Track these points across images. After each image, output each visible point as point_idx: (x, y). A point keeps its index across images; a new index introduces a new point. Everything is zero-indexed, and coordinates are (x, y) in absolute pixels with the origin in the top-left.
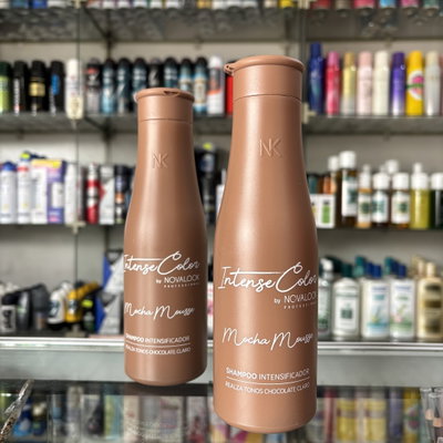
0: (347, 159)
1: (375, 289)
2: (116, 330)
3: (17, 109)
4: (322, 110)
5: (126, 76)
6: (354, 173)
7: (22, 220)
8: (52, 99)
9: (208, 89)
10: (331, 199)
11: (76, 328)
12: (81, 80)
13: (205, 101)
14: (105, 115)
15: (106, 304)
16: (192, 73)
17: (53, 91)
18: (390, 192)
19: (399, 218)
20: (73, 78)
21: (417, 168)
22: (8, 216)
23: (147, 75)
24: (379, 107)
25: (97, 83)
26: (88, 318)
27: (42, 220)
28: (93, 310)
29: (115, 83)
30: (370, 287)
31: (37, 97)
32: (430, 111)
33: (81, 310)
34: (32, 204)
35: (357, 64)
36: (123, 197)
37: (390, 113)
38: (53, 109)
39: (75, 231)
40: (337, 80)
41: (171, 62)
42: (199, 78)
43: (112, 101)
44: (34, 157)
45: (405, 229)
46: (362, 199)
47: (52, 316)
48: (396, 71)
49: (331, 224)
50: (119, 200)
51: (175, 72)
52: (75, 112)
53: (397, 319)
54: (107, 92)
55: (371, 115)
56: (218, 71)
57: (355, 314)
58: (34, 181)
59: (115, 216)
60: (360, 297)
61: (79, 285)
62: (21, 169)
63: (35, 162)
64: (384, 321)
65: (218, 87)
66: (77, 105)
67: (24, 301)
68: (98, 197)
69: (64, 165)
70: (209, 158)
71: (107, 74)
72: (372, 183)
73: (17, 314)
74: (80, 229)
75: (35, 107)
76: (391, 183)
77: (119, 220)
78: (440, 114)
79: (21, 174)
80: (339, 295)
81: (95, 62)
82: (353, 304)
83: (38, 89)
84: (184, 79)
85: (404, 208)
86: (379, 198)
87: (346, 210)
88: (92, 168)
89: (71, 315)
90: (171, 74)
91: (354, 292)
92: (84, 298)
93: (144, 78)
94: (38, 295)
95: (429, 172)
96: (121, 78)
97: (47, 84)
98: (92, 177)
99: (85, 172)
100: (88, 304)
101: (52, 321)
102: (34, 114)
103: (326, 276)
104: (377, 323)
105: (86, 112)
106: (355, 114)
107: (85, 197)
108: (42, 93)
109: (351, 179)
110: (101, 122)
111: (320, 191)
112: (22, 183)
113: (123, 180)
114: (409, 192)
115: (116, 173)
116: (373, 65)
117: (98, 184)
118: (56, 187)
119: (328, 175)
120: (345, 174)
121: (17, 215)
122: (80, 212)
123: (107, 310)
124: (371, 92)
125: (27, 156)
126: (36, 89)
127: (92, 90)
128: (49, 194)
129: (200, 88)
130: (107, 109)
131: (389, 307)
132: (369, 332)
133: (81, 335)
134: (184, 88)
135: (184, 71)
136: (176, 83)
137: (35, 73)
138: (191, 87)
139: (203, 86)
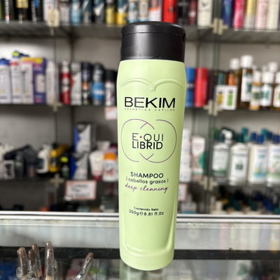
0: (246, 61)
1: (260, 151)
2: (85, 177)
3: (8, 18)
4: (231, 26)
6: (250, 71)
7: (16, 101)
8: (34, 11)
9: (150, 6)
10: (235, 89)
11: (57, 176)
13: (147, 15)
15: (77, 160)
17: (34, 5)
18: (274, 85)
19: (278, 103)
24: (272, 24)
27: (30, 101)
28: (69, 164)
30: (256, 149)
31: (22, 9)
33: (61, 165)
36: (88, 85)
37: (279, 29)
38: (35, 19)
39: (56, 109)
40: (243, 2)
43: (79, 14)
46: (255, 90)
47: (39, 168)
49: (233, 107)
50: (85, 88)
52: (52, 22)
53: (272, 170)
54: (75, 7)
55: (265, 29)
57: (245, 168)
58: (24, 73)
59: (82, 99)
60: (248, 156)
61: (55, 146)
62: (13, 64)
63: (23, 59)
64: (264, 171)
65: (157, 5)
66: (54, 16)
68: (70, 85)
69: (45, 61)
72: (261, 78)
73: (15, 166)
74: (59, 108)
75: (21, 17)
77: (86, 102)
79: (13, 67)
80: (235, 155)
82: (244, 161)
86: (266, 89)
87: (244, 97)
88: (65, 64)
89: (54, 169)
91: (245, 152)
92: (62, 155)
98: (66, 70)
99: (60, 67)
100: (64, 160)
101: (40, 171)
102: (21, 22)
103: (228, 142)
104: (260, 173)
105: (60, 22)
106: (254, 29)
108: (26, 6)
109: (249, 76)
111: (226, 83)
112: (13, 74)
113: (88, 73)
115: (82, 68)
117: (70, 75)
118: (40, 78)
120: (244, 72)
121: (12, 97)
122: (58, 96)
123: (78, 164)
124: (266, 12)
125: (17, 54)
126: (21, 3)
127: (64, 4)
128: (34, 82)
129: (144, 6)
130: (76, 19)
131: (267, 162)
132: (253, 179)
133: (61, 181)
134: (132, 5)
136: (125, 2)
138: (137, 4)
139: (146, 4)
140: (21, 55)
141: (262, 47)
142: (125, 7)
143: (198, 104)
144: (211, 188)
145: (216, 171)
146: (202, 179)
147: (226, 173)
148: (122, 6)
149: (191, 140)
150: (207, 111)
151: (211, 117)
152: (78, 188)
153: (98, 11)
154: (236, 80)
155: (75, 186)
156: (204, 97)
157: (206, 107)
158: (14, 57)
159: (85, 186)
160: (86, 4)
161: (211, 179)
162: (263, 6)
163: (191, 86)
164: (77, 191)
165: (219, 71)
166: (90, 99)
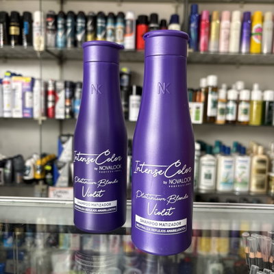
0: (211, 80)
1: (226, 161)
2: (66, 184)
3: (2, 43)
4: (197, 49)
5: (72, 23)
6: (215, 89)
7: (6, 115)
8: (24, 38)
9: (125, 33)
10: (201, 105)
11: (41, 183)
12: (43, 25)
13: (123, 40)
14: (59, 49)
15: (60, 168)
16: (115, 23)
17: (25, 32)
19: (242, 118)
20: (37, 23)
21: (256, 86)
23: (86, 23)
24: (233, 48)
25: (53, 28)
26: (49, 176)
27: (19, 115)
28: (52, 172)
29: (65, 28)
30: (223, 160)
31: (14, 36)
32: (265, 51)
33: (44, 172)
34: (13, 105)
35: (220, 19)
36: (70, 102)
37: (240, 52)
38: (25, 44)
39: (40, 122)
40: (207, 30)
41: (101, 15)
42: (119, 26)
43: (63, 40)
44: (13, 75)
45: (246, 125)
46: (220, 106)
47: (26, 175)
48: (245, 24)
49: (200, 121)
50: (68, 104)
51: (104, 21)
52: (39, 46)
53: (239, 180)
54: (60, 34)
55: (228, 52)
56: (132, 21)
57: (213, 177)
58: (14, 90)
59: (65, 114)
60: (216, 166)
61: (43, 156)
62: (5, 82)
63: (14, 78)
64: (230, 181)
65: (131, 32)
66: (40, 42)
67: (9, 165)
68: (55, 101)
69: (33, 80)
70: (125, 77)
71: (60, 22)
72: (227, 96)
73: (5, 174)
74: (43, 121)
75: (13, 43)
76: (239, 96)
77: (68, 116)
78: (272, 52)
79: (5, 86)
80: (203, 165)
81: (52, 13)
82: (212, 170)
83: (15, 30)
84: (110, 26)
85: (246, 112)
86: (231, 105)
87: (210, 113)
88: (50, 83)
89: (38, 175)
90: (102, 23)
91: (213, 163)
92: (46, 164)
93: (84, 25)
94: (17, 162)
95: (263, 90)
96: (69, 25)
97: (21, 27)
98: (50, 89)
99: (46, 85)
100: (48, 168)
101: (26, 178)
102: (13, 46)
103: (197, 153)
104: (226, 182)
105: (46, 47)
106: (218, 52)
107: (46, 101)
108: (18, 33)
109: (214, 93)
110: (56, 53)
111: (194, 100)
112: (6, 91)
113: (70, 91)
114: (250, 102)
115: (65, 87)
116: (231, 20)
117: (54, 93)
118: (28, 94)
119: (200, 90)
120: (210, 89)
121: (3, 112)
122: (43, 111)
123: (60, 172)
124: (228, 37)
125: (9, 74)
126: (14, 30)
127: (50, 32)
128: (23, 98)
129: (120, 32)
130: (60, 44)
131: (234, 172)
132: (221, 188)
133: (45, 187)
134: (109, 32)
135: (110, 21)
136: (104, 29)
137: (13, 20)
138: (114, 31)
139: (122, 31)
141: (232, 67)
142: (103, 33)
147: (196, 181)
148: (101, 33)
152: (59, 194)
153: (79, 37)
155: (57, 192)
159: (66, 192)
160: (69, 31)
162: (225, 33)
164: (59, 196)
166: (72, 113)
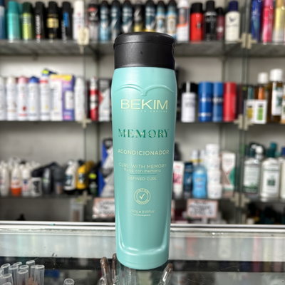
3: (39, 37)
4: (260, 40)
5: (117, 13)
6: (280, 85)
7: (44, 118)
8: (64, 30)
9: (177, 23)
10: (264, 103)
11: (85, 193)
13: (175, 32)
15: (105, 176)
16: (166, 11)
17: (65, 24)
20: (79, 14)
22: (35, 115)
23: (133, 12)
25: (96, 19)
26: (93, 186)
27: (58, 118)
28: (97, 181)
29: (110, 19)
31: (52, 29)
33: (87, 181)
34: (51, 106)
38: (64, 37)
39: (84, 126)
40: (271, 17)
41: (150, 3)
42: (171, 15)
43: (107, 32)
47: (67, 185)
49: (263, 121)
51: (153, 10)
52: (83, 40)
54: (104, 25)
56: (185, 9)
57: (277, 183)
58: (52, 91)
59: (110, 115)
60: (280, 171)
62: (43, 81)
63: (52, 76)
65: (185, 22)
67: (47, 174)
68: (98, 102)
71: (104, 12)
73: (43, 184)
74: (87, 124)
75: (51, 36)
79: (42, 85)
80: (266, 170)
81: (94, 2)
82: (276, 176)
83: (54, 23)
84: (160, 16)
87: (275, 111)
88: (93, 81)
89: (81, 185)
90: (151, 12)
91: (277, 168)
92: (90, 172)
93: (130, 15)
94: (57, 171)
96: (114, 15)
97: (60, 19)
98: (93, 87)
99: (88, 84)
100: (93, 176)
101: (68, 188)
103: (258, 157)
106: (283, 42)
108: (56, 26)
109: (279, 89)
111: (256, 97)
112: (43, 91)
117: (98, 92)
118: (68, 94)
120: (274, 85)
123: (106, 180)
125: (46, 72)
126: (52, 23)
127: (93, 23)
128: (63, 99)
129: (172, 22)
130: (104, 37)
133: (90, 198)
134: (159, 22)
135: (160, 10)
136: (153, 19)
137: (51, 11)
138: (165, 21)
139: (174, 21)
140: (51, 73)
142: (153, 25)
143: (227, 119)
144: (243, 205)
145: (247, 187)
146: (234, 196)
147: (257, 188)
148: (150, 24)
149: (220, 156)
150: (237, 125)
151: (242, 131)
152: (106, 206)
153: (126, 28)
154: (266, 94)
155: (104, 203)
156: (234, 111)
157: (236, 122)
158: (43, 75)
160: (114, 23)
161: (243, 196)
163: (220, 100)
164: (106, 208)
165: (248, 86)
